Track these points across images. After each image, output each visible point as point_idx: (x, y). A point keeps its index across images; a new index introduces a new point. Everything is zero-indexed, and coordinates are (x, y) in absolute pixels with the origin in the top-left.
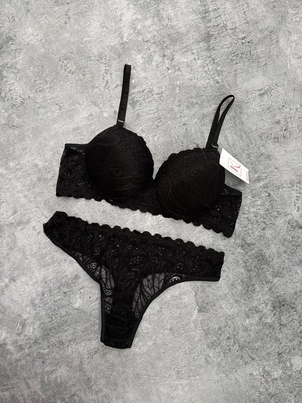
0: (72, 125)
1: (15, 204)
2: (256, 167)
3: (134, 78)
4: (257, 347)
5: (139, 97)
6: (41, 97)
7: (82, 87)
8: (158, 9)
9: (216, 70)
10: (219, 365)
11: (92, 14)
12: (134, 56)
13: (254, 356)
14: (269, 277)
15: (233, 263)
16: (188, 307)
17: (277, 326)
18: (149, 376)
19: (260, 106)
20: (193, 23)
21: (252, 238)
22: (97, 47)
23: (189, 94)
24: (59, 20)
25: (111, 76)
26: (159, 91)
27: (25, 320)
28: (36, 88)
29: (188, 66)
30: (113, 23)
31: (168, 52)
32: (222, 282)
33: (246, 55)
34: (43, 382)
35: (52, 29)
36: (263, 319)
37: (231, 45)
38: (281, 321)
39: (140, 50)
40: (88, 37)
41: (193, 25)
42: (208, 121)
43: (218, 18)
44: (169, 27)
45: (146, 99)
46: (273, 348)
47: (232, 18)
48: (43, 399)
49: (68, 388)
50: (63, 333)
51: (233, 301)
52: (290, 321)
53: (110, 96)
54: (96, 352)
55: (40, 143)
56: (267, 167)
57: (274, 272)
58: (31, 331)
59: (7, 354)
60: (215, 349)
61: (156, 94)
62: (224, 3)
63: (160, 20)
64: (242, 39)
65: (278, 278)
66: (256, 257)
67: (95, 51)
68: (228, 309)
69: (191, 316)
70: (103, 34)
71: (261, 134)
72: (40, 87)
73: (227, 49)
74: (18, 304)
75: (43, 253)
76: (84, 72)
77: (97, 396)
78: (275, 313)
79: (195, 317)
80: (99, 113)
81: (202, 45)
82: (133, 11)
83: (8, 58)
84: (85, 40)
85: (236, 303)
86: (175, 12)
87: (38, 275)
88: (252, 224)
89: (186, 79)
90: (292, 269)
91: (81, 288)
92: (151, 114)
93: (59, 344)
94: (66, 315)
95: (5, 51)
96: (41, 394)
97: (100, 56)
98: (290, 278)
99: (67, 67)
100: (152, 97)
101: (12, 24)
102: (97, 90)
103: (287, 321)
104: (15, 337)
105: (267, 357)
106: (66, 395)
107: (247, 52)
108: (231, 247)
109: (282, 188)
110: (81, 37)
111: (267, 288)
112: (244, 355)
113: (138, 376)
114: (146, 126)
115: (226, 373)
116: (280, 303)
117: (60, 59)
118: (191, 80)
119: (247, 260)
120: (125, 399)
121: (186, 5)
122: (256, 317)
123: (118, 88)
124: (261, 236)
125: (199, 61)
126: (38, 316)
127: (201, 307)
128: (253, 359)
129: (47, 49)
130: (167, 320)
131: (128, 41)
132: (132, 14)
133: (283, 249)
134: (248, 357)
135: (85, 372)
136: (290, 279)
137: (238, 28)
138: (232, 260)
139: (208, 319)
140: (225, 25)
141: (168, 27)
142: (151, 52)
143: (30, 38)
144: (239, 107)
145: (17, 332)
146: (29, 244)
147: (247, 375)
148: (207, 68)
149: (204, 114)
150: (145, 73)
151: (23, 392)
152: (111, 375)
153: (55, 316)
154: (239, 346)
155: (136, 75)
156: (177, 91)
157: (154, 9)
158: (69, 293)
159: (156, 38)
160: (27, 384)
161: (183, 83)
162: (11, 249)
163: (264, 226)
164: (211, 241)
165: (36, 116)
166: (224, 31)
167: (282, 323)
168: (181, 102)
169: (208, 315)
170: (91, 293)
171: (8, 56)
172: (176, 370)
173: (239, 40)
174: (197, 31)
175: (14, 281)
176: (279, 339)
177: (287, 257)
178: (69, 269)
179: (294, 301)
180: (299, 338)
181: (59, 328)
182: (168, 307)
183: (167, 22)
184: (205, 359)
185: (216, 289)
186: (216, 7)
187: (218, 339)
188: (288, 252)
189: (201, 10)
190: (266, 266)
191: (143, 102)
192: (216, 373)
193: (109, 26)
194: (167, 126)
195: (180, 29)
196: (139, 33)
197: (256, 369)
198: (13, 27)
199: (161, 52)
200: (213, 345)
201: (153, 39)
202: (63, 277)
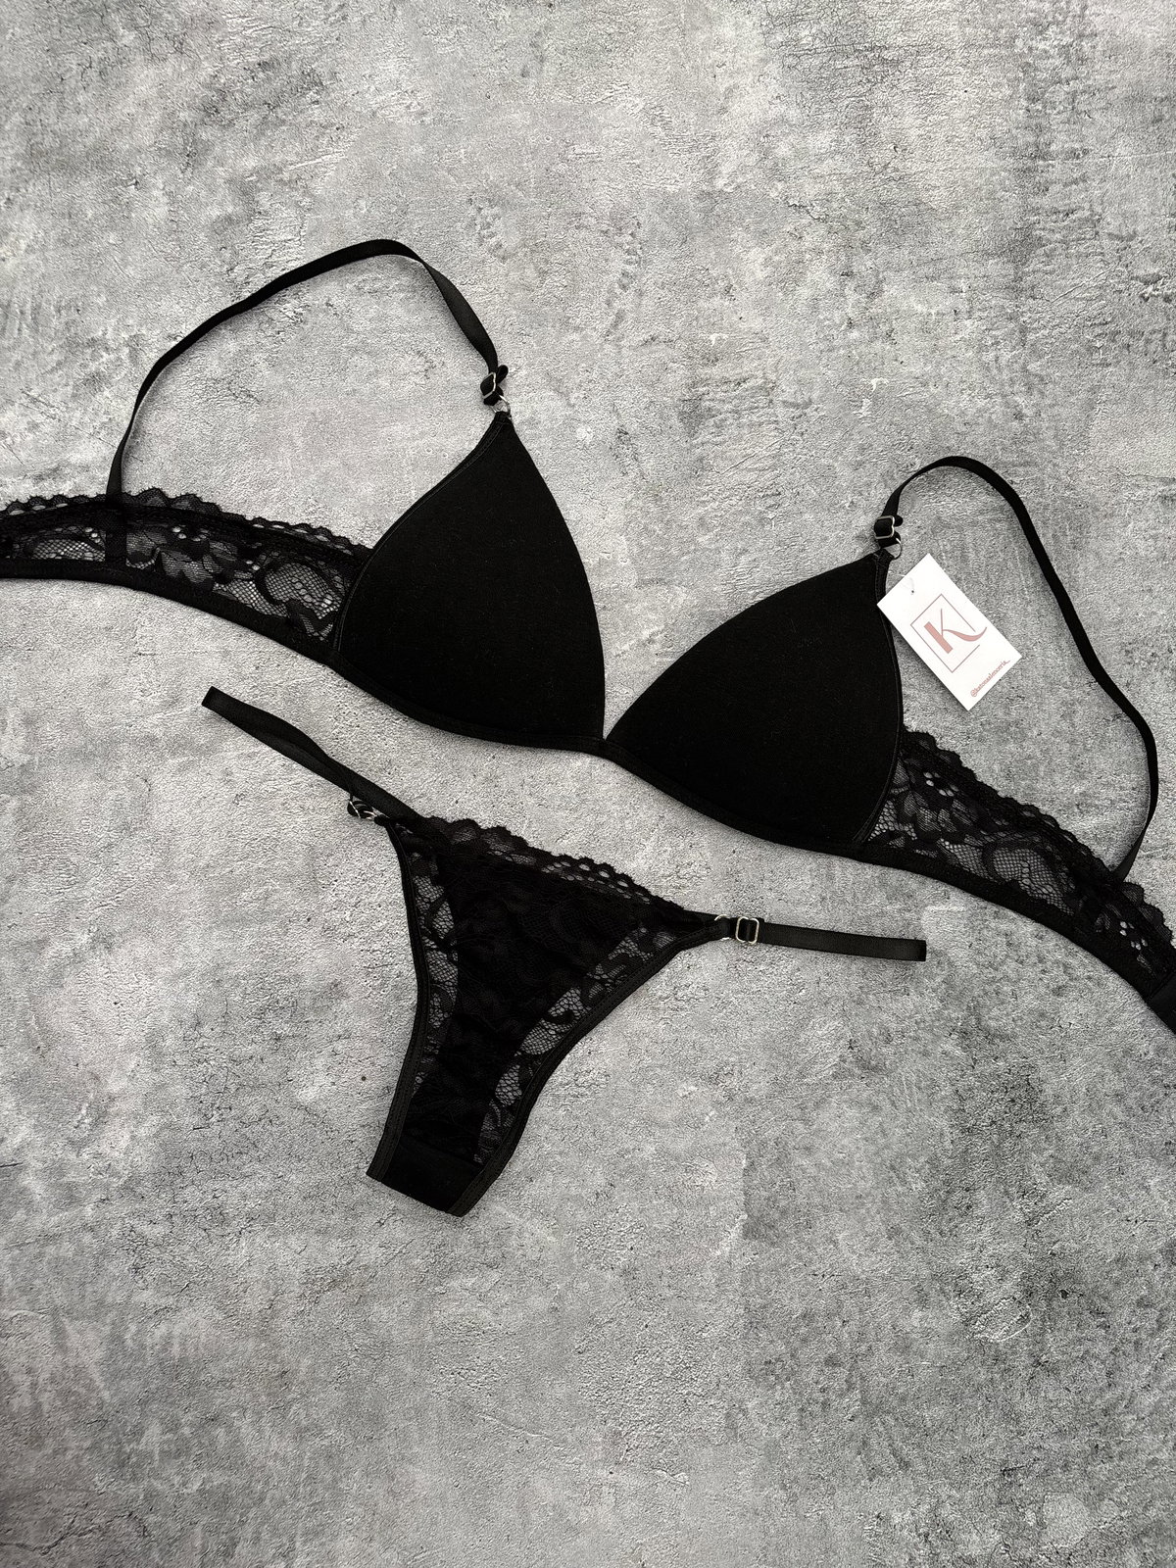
0: (454, 439)
1: (180, 674)
2: (1085, 758)
3: (721, 328)
4: (929, 1424)
5: (720, 400)
6: (372, 313)
7: (526, 312)
8: (867, 103)
9: (1024, 369)
10: (772, 1452)
11: (625, 63)
12: (738, 249)
13: (909, 1452)
14: (1034, 1174)
15: (915, 1089)
16: (711, 1208)
17: (1022, 1362)
18: (505, 1421)
19: (1155, 538)
20: (980, 182)
21: (1007, 1015)
22: (613, 185)
23: (903, 432)
24: (503, 57)
25: (637, 300)
26: (798, 394)
27: (112, 1099)
28: (360, 278)
29: (925, 329)
30: (692, 115)
31: (864, 264)
32: (857, 1148)
33: (1148, 341)
34: (116, 1339)
35: (471, 82)
36: (978, 1326)
37: (1101, 295)
38: (1041, 1350)
39: (764, 232)
40: (593, 143)
41: (979, 189)
42: (948, 548)
43: (1074, 186)
44: (892, 175)
45: (744, 412)
46: (991, 1441)
47: (1125, 198)
48: (101, 1405)
49: (203, 1388)
50: (235, 1183)
51: (883, 1228)
52: (1078, 1357)
53: (615, 369)
54: (334, 1283)
55: (326, 477)
56: (1125, 767)
57: (1060, 1161)
58: (122, 1143)
59: (16, 1205)
60: (772, 1387)
61: (784, 402)
62: (1113, 137)
63: (863, 144)
64: (1147, 283)
65: (1068, 1187)
66: (1006, 1088)
67: (604, 196)
68: (854, 1252)
69: (715, 1243)
70: (648, 143)
71: (1131, 641)
72: (376, 279)
73: (1081, 304)
74: (102, 1034)
75: (237, 872)
76: (547, 262)
77: (298, 1448)
78: (1027, 1315)
79: (728, 1249)
80: (564, 423)
81: (993, 266)
82: (774, 88)
83: (289, 147)
84: (577, 151)
85: (890, 1239)
86: (927, 129)
87: (198, 950)
88: (1021, 963)
89: (907, 377)
90: (1128, 1165)
91: (340, 1036)
92: (749, 470)
93: (209, 1218)
94: (260, 1120)
95: (284, 121)
96: (99, 1383)
97: (618, 221)
98: (1116, 1198)
99: (490, 230)
100: (767, 410)
101: (333, 32)
102: (575, 336)
103: (1064, 1353)
104: (60, 1151)
105: (956, 1473)
106: (186, 1410)
107: (1154, 332)
108: (923, 1029)
109: (1165, 858)
110: (567, 135)
111: (1019, 1213)
112: (873, 1441)
113: (465, 1411)
114: (719, 508)
115: (791, 1487)
116: (1054, 1279)
117: (473, 198)
118: (925, 384)
119: (970, 1090)
120: (398, 1482)
121: (973, 112)
122: (954, 1311)
123: (654, 348)
124: (1042, 1015)
125: (968, 323)
126: (161, 1095)
127: (760, 1220)
128: (902, 1464)
129: (435, 150)
130: (622, 1233)
131: (729, 190)
132: (769, 98)
133: (1115, 1083)
134: (888, 1451)
135: (276, 1345)
136: (1112, 1203)
137: (1140, 239)
138: (914, 1078)
139: (774, 1270)
140: (1097, 217)
141: (887, 173)
142: (803, 249)
143: (383, 97)
144: (1076, 524)
145: (71, 1132)
146: (193, 829)
147: (865, 1517)
148: (991, 355)
149: (939, 518)
150: (764, 320)
151: (38, 1359)
152: (369, 1380)
153: (222, 1115)
154: (864, 1402)
155: (729, 317)
156: (864, 412)
157: (853, 99)
158: (290, 1043)
159: (835, 205)
160: (59, 1333)
161: (891, 389)
162: (126, 828)
163: (1063, 979)
164: (854, 988)
165: (334, 377)
166: (1088, 237)
167: (1043, 1358)
168: (867, 452)
169: (778, 1254)
170: (373, 1064)
171: (292, 141)
172: (611, 1428)
173: (1133, 282)
174: (987, 213)
175: (109, 948)
176: (1019, 1416)
177: (1122, 1117)
178: (314, 954)
179: (1110, 1287)
180: (1095, 1430)
181: (225, 1162)
182: (638, 1186)
183: (889, 154)
184: (728, 1416)
185: (830, 1168)
186: (1077, 146)
187: (792, 1355)
188: (1130, 1102)
189: (1020, 142)
190: (1036, 1131)
191: (732, 421)
192: (754, 1479)
193: (675, 122)
194: (794, 527)
195: (928, 190)
196: (776, 173)
197: (907, 1503)
198: (334, 41)
199: (838, 259)
200: (765, 1372)
201: (822, 206)
202: (285, 980)
